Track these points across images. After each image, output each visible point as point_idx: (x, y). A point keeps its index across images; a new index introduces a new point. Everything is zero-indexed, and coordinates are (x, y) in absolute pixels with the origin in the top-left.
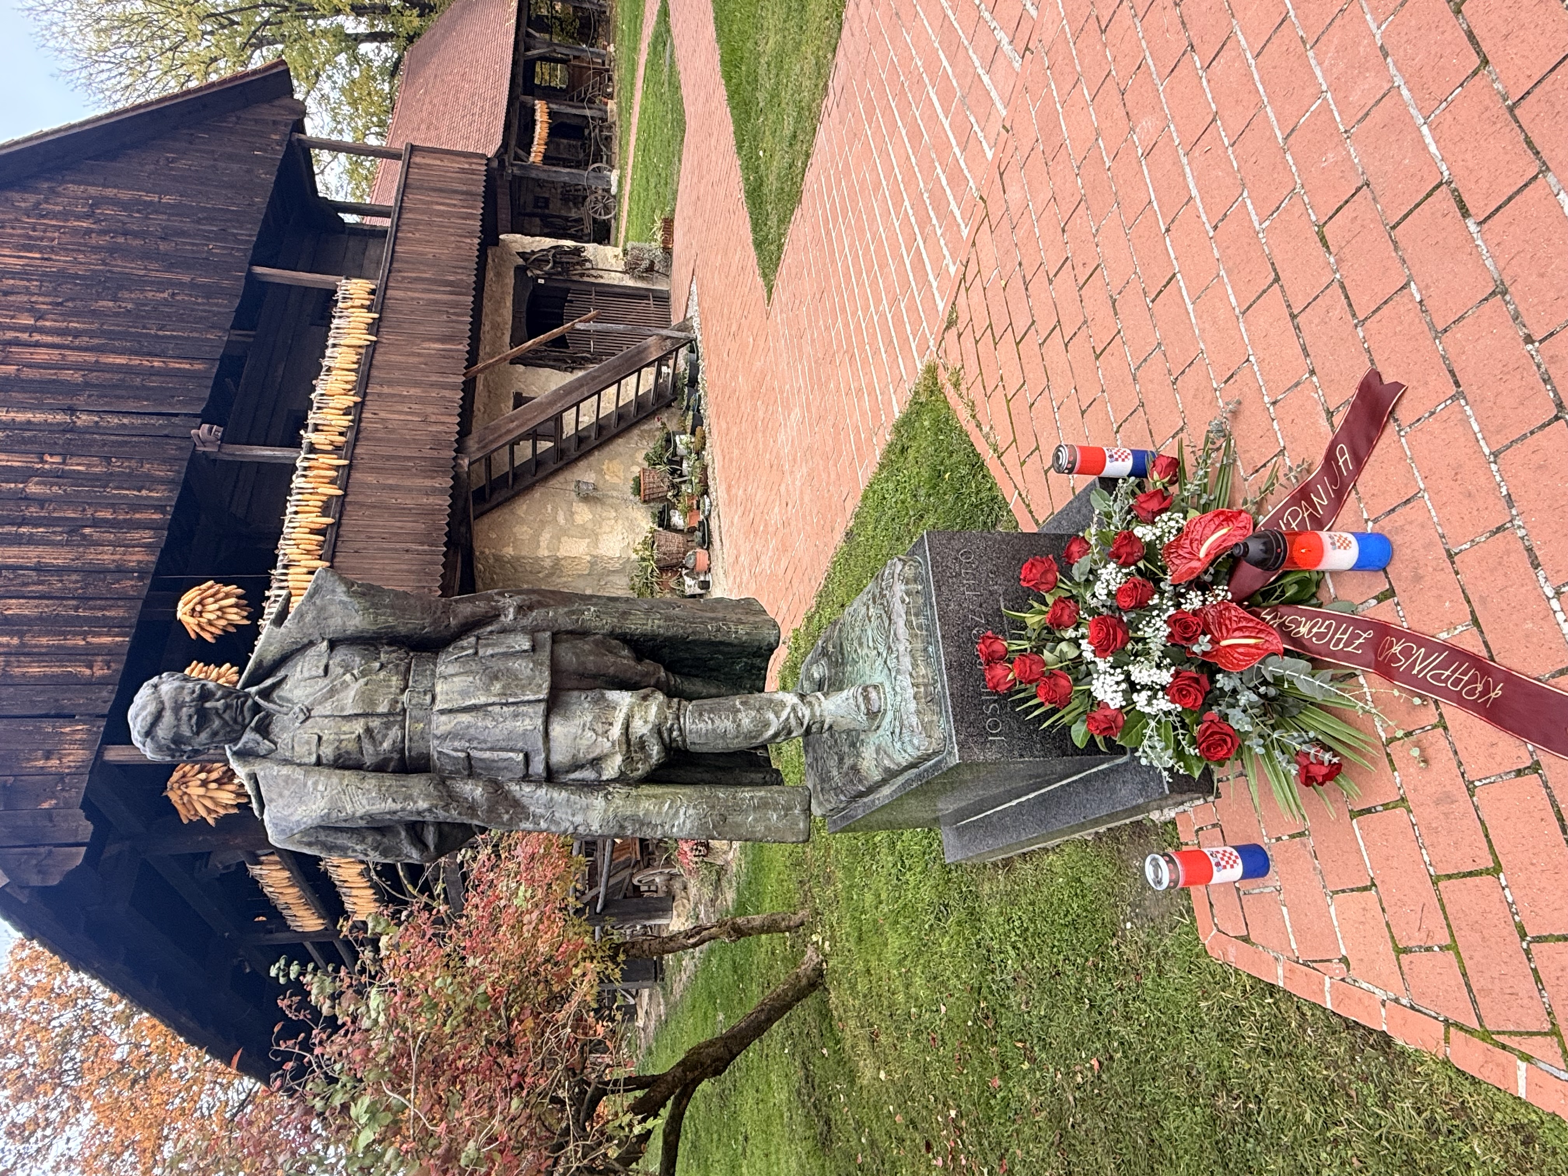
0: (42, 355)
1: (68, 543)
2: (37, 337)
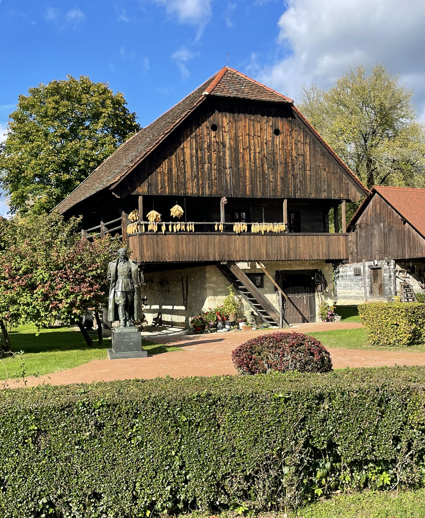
0: (247, 157)
1: (192, 176)
2: (253, 154)
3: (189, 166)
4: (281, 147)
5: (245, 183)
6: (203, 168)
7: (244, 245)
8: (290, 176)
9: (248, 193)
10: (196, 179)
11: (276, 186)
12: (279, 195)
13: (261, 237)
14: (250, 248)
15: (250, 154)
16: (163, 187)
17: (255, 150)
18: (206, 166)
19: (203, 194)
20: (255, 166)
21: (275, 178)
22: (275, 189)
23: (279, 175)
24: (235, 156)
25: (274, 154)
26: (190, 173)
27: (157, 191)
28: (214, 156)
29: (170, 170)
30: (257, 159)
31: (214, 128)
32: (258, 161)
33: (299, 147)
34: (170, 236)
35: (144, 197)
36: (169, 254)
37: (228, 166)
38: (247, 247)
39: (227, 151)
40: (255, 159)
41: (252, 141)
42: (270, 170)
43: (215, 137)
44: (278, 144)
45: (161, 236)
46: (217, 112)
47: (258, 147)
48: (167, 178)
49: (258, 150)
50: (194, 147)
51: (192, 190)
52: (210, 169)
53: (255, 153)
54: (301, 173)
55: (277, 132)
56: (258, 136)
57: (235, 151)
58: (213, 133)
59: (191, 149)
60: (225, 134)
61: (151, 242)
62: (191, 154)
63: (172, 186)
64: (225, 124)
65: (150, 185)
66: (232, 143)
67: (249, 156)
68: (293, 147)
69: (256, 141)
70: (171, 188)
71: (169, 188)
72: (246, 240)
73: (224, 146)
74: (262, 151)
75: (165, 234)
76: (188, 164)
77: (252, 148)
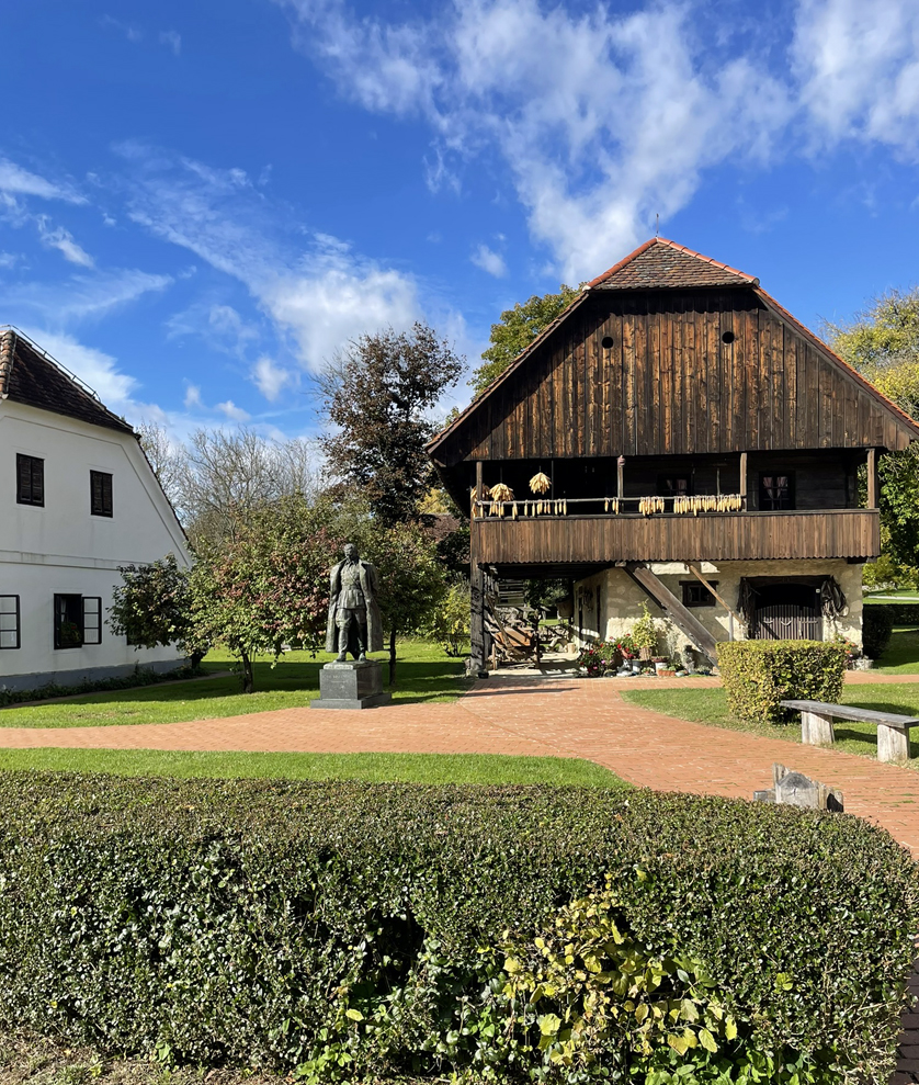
0: (666, 386)
1: (565, 426)
2: (678, 380)
3: (561, 410)
4: (735, 362)
5: (661, 431)
6: (585, 410)
7: (658, 535)
8: (752, 412)
9: (667, 447)
10: (572, 430)
11: (724, 432)
12: (729, 446)
13: (691, 520)
14: (669, 539)
15: (673, 380)
16: (515, 447)
17: (683, 372)
18: (591, 406)
19: (583, 453)
20: (683, 399)
21: (723, 418)
22: (721, 438)
23: (730, 413)
24: (645, 385)
25: (721, 376)
26: (563, 421)
27: (506, 455)
28: (606, 388)
29: (528, 419)
30: (688, 387)
31: (608, 343)
32: (689, 391)
33: (774, 358)
34: (526, 523)
35: (485, 464)
36: (523, 550)
37: (630, 403)
38: (663, 538)
39: (630, 378)
40: (683, 388)
41: (678, 358)
42: (713, 404)
43: (608, 357)
44: (730, 357)
45: (510, 523)
46: (612, 315)
47: (690, 366)
48: (521, 431)
49: (688, 373)
50: (571, 378)
51: (564, 448)
52: (598, 411)
53: (683, 377)
54: (776, 405)
55: (728, 338)
56: (691, 348)
57: (646, 378)
58: (605, 352)
59: (565, 381)
60: (627, 351)
61: (494, 533)
62: (564, 389)
63: (531, 444)
64: (628, 334)
65: (493, 445)
66: (640, 364)
67: (671, 384)
68: (762, 360)
69: (687, 356)
70: (528, 446)
71: (525, 448)
72: (663, 527)
73: (625, 371)
74: (696, 372)
75: (517, 519)
76: (559, 407)
77: (678, 369)
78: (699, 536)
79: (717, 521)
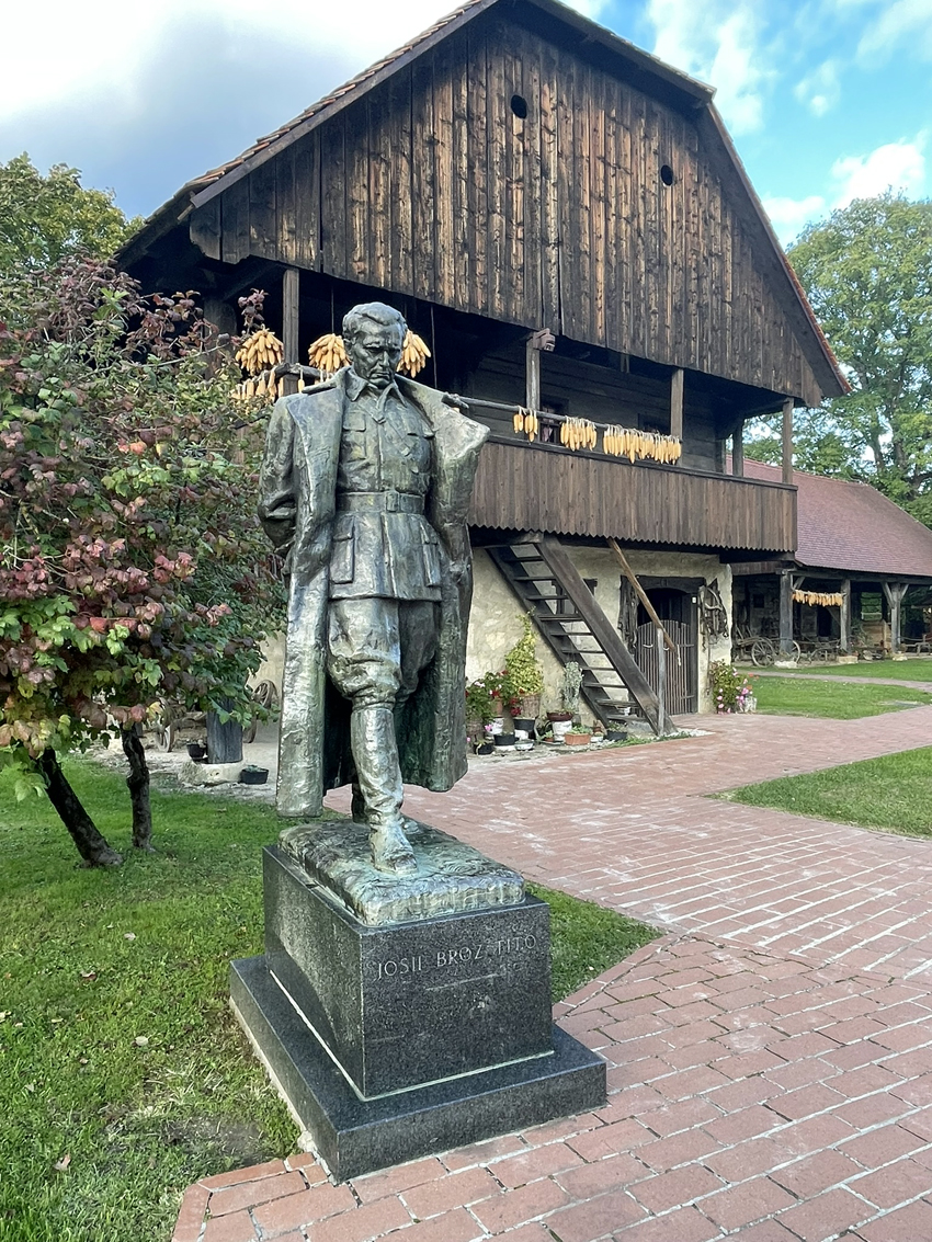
0: (599, 223)
2: (613, 219)
3: (449, 207)
4: (675, 219)
5: (593, 300)
6: (487, 224)
7: (585, 488)
8: (692, 307)
9: (600, 333)
10: (466, 256)
11: (663, 326)
12: (667, 357)
13: (625, 469)
14: (600, 499)
15: (606, 218)
16: (368, 257)
17: (617, 209)
18: (496, 218)
19: (485, 307)
20: (618, 256)
21: (661, 305)
22: (660, 338)
23: (669, 299)
24: (571, 210)
25: (660, 234)
26: (451, 229)
27: (349, 267)
28: (518, 196)
29: (392, 204)
30: (623, 237)
31: (519, 107)
33: (712, 232)
37: (553, 237)
38: (593, 498)
39: (551, 189)
40: (618, 238)
41: (612, 182)
42: (652, 279)
43: (521, 135)
44: (668, 208)
47: (626, 202)
48: (380, 227)
50: (465, 151)
51: (452, 288)
53: (618, 219)
54: (715, 304)
55: (667, 175)
56: (627, 172)
57: (572, 198)
58: (517, 124)
59: (456, 153)
60: (546, 136)
62: (454, 167)
63: (397, 261)
64: (547, 106)
65: (325, 238)
66: (563, 168)
67: (603, 223)
68: (701, 229)
69: (621, 183)
70: (393, 267)
71: (385, 265)
72: (592, 475)
73: (545, 173)
74: (633, 215)
76: (446, 198)
77: (613, 201)
78: (635, 498)
79: (654, 475)
